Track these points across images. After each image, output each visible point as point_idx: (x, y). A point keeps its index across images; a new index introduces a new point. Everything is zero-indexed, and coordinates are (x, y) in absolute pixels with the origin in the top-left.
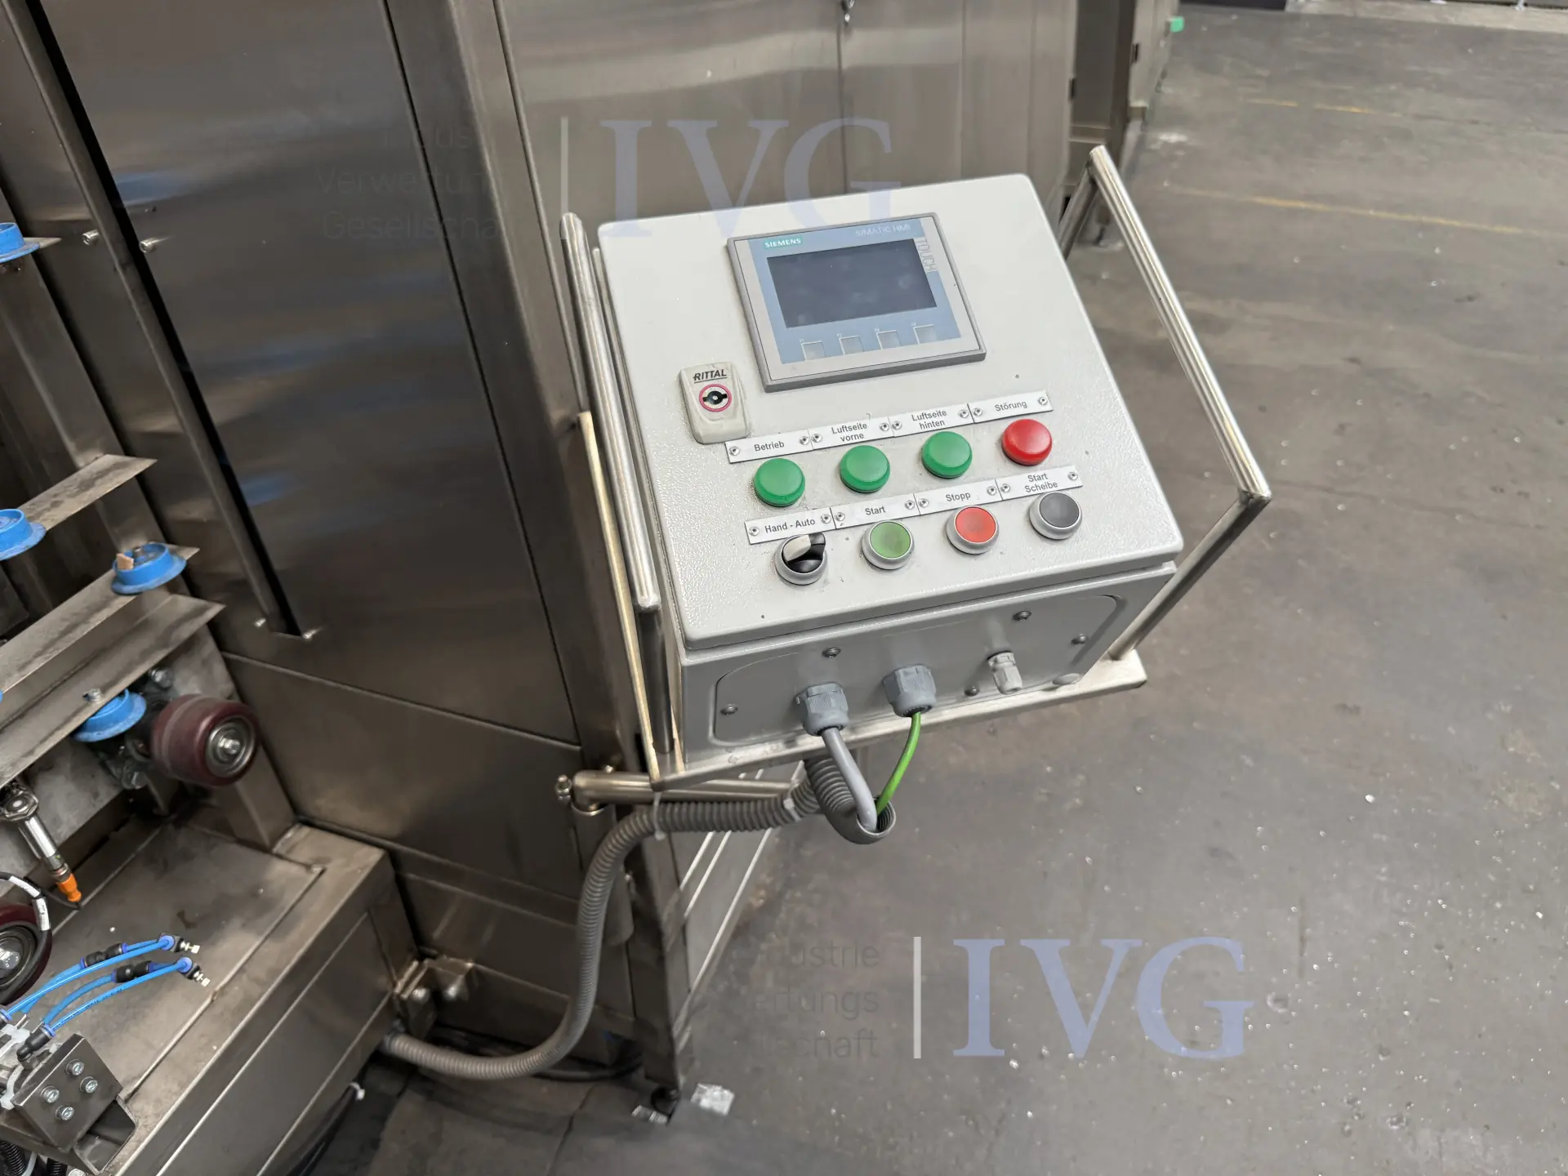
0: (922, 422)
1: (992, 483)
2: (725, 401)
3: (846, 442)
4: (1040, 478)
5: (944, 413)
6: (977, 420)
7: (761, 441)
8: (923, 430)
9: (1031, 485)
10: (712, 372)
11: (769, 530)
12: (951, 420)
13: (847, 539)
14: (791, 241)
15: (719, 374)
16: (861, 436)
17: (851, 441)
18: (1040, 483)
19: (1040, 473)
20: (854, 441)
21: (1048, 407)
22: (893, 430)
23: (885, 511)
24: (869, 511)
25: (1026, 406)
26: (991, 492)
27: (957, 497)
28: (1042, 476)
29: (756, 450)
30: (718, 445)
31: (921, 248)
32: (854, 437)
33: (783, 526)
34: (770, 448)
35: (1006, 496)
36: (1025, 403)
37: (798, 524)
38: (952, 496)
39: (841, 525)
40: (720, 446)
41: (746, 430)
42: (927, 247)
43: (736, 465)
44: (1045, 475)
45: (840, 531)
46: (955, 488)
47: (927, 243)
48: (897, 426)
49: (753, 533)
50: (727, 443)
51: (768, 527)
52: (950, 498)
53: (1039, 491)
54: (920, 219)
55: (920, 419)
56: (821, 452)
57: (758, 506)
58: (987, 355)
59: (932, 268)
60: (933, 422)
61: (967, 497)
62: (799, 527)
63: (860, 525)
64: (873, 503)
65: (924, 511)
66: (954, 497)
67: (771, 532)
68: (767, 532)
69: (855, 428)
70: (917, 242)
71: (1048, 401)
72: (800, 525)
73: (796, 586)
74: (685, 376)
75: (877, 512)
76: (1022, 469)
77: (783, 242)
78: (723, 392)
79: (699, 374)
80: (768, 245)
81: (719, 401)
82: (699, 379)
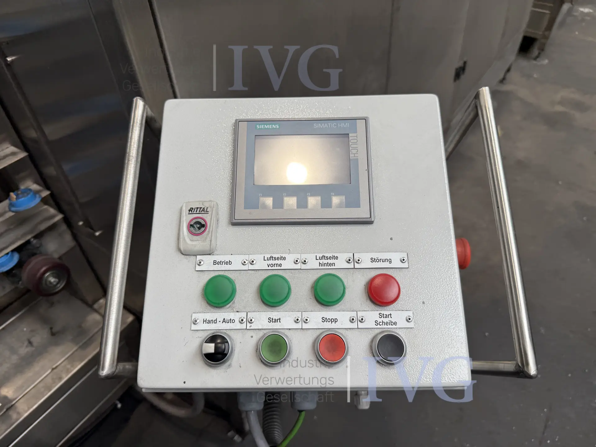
1: (354, 314)
2: (203, 229)
3: (270, 268)
5: (337, 258)
6: (357, 266)
7: (218, 258)
8: (320, 268)
9: (380, 320)
10: (200, 208)
12: (341, 263)
14: (273, 126)
15: (204, 210)
16: (280, 265)
17: (273, 268)
18: (385, 320)
19: (388, 313)
20: (275, 268)
21: (405, 265)
22: (302, 264)
23: (280, 322)
24: (270, 320)
25: (391, 262)
26: (352, 321)
27: (329, 320)
28: (388, 315)
29: (214, 264)
30: (192, 256)
31: (352, 141)
32: (275, 265)
33: (215, 320)
34: (222, 264)
35: (361, 325)
36: (391, 259)
37: (224, 321)
38: (326, 319)
39: (250, 327)
40: (193, 258)
41: (210, 250)
42: (356, 141)
43: (199, 272)
44: (391, 315)
45: (248, 330)
46: (329, 314)
47: (357, 138)
48: (304, 262)
49: (195, 322)
50: (197, 256)
51: (205, 320)
52: (324, 320)
53: (384, 326)
54: (357, 120)
55: (320, 260)
56: (253, 272)
57: (204, 304)
58: (375, 222)
59: (355, 156)
60: (328, 263)
61: (335, 321)
62: (224, 323)
63: (262, 329)
64: (274, 314)
65: (305, 326)
66: (327, 320)
67: (206, 323)
68: (203, 323)
69: (278, 259)
70: (351, 137)
71: (407, 261)
72: (225, 322)
73: (210, 366)
74: (184, 208)
75: (275, 321)
76: (377, 308)
77: (268, 126)
78: (203, 223)
79: (193, 208)
80: (259, 127)
81: (199, 228)
82: (192, 212)
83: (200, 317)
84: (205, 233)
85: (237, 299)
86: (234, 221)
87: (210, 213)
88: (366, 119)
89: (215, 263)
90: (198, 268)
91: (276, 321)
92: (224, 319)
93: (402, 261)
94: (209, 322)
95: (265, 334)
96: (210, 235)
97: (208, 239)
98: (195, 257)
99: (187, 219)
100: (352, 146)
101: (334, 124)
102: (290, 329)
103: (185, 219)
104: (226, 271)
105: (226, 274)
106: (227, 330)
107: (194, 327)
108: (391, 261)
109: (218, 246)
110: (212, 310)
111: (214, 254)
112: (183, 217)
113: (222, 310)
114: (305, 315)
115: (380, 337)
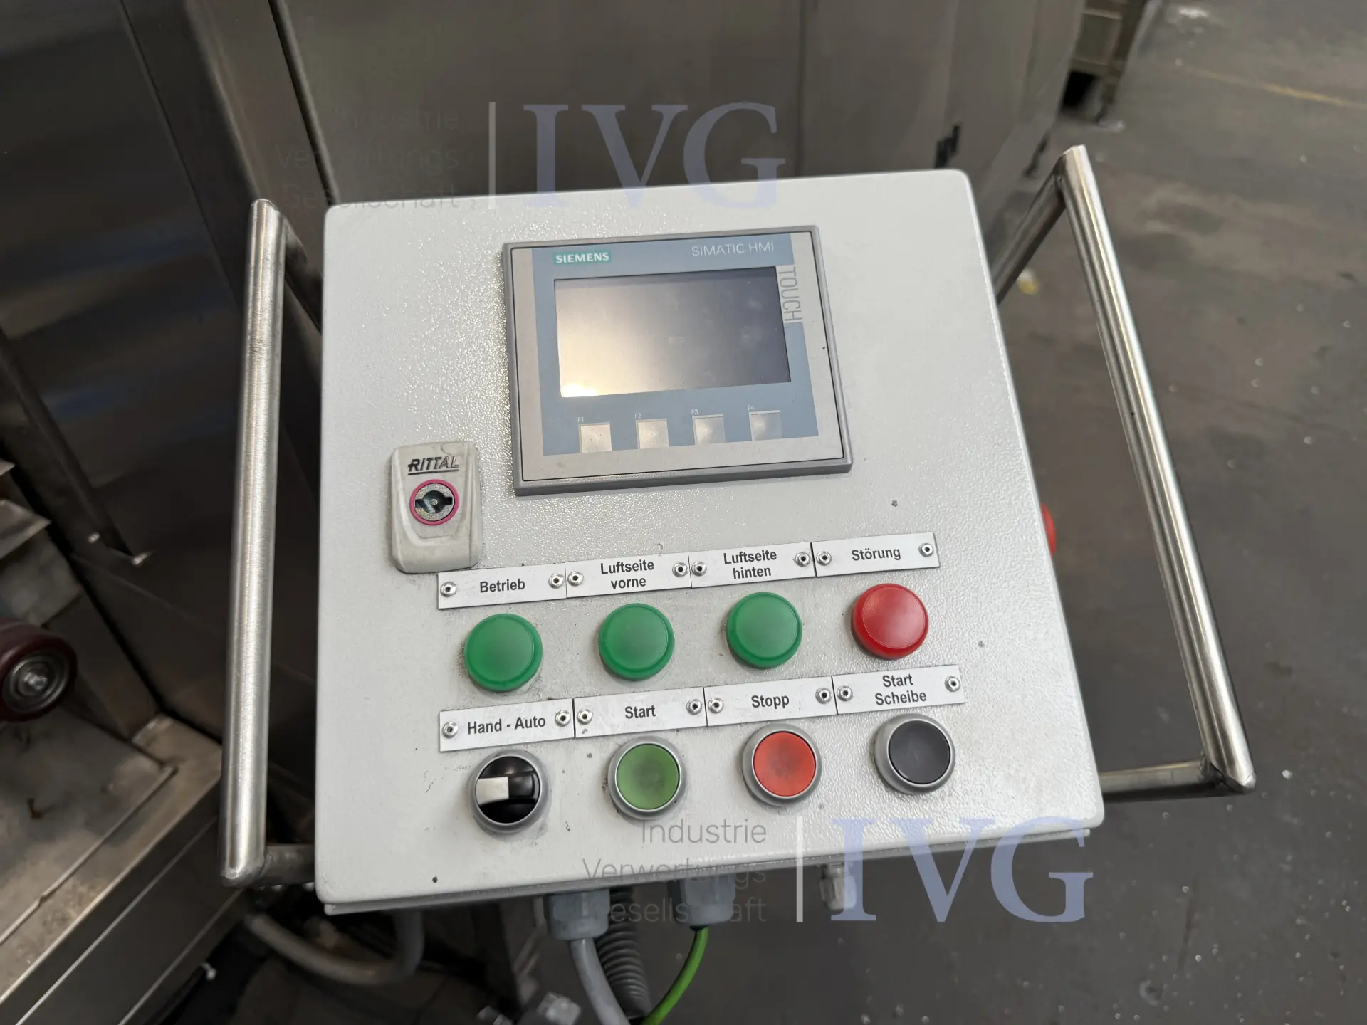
0: (738, 567)
1: (824, 683)
2: (448, 509)
3: (618, 590)
4: (901, 682)
5: (773, 556)
6: (822, 571)
7: (491, 576)
8: (738, 581)
9: (886, 692)
10: (437, 459)
12: (783, 567)
13: (590, 756)
14: (596, 255)
15: (445, 464)
16: (643, 582)
17: (626, 590)
18: (899, 691)
19: (903, 674)
20: (631, 589)
21: (933, 561)
22: (693, 576)
23: (654, 715)
24: (631, 713)
25: (898, 557)
26: (822, 697)
27: (769, 702)
28: (905, 679)
29: (482, 591)
30: (426, 576)
31: (784, 283)
32: (630, 583)
33: (496, 724)
34: (503, 589)
35: (844, 707)
36: (898, 551)
37: (519, 723)
38: (762, 699)
39: (583, 733)
40: (430, 579)
41: (470, 558)
42: (793, 282)
43: (448, 612)
44: (910, 677)
45: (580, 741)
46: (768, 686)
47: (795, 275)
48: (699, 571)
49: (449, 733)
50: (440, 574)
51: (472, 725)
52: (758, 702)
53: (897, 706)
54: (792, 234)
55: (734, 562)
56: (577, 602)
57: (467, 686)
58: (853, 467)
59: (795, 317)
60: (754, 570)
61: (784, 704)
62: (520, 728)
63: (613, 735)
64: (639, 697)
65: (714, 720)
66: (764, 701)
67: (475, 732)
68: (469, 733)
69: (635, 568)
70: (781, 273)
71: (935, 552)
72: (522, 725)
73: (495, 833)
74: (397, 462)
75: (642, 715)
76: (876, 664)
77: (583, 256)
78: (447, 493)
79: (418, 460)
80: (561, 260)
81: (438, 508)
82: (416, 469)
83: (460, 718)
84: (453, 519)
85: (545, 668)
86: (522, 484)
87: (462, 469)
88: (810, 231)
89: (484, 587)
90: (444, 603)
91: (644, 713)
92: (519, 719)
93: (924, 552)
94: (483, 729)
95: (621, 746)
96: (467, 521)
97: (464, 531)
98: (433, 577)
99: (405, 486)
100: (786, 294)
101: (739, 247)
102: (678, 730)
103: (400, 486)
104: (512, 606)
105: (513, 611)
106: (529, 746)
107: (446, 745)
108: (899, 555)
109: (487, 547)
110: (488, 699)
111: (481, 567)
112: (397, 482)
113: (512, 698)
114: (712, 694)
115: (893, 731)
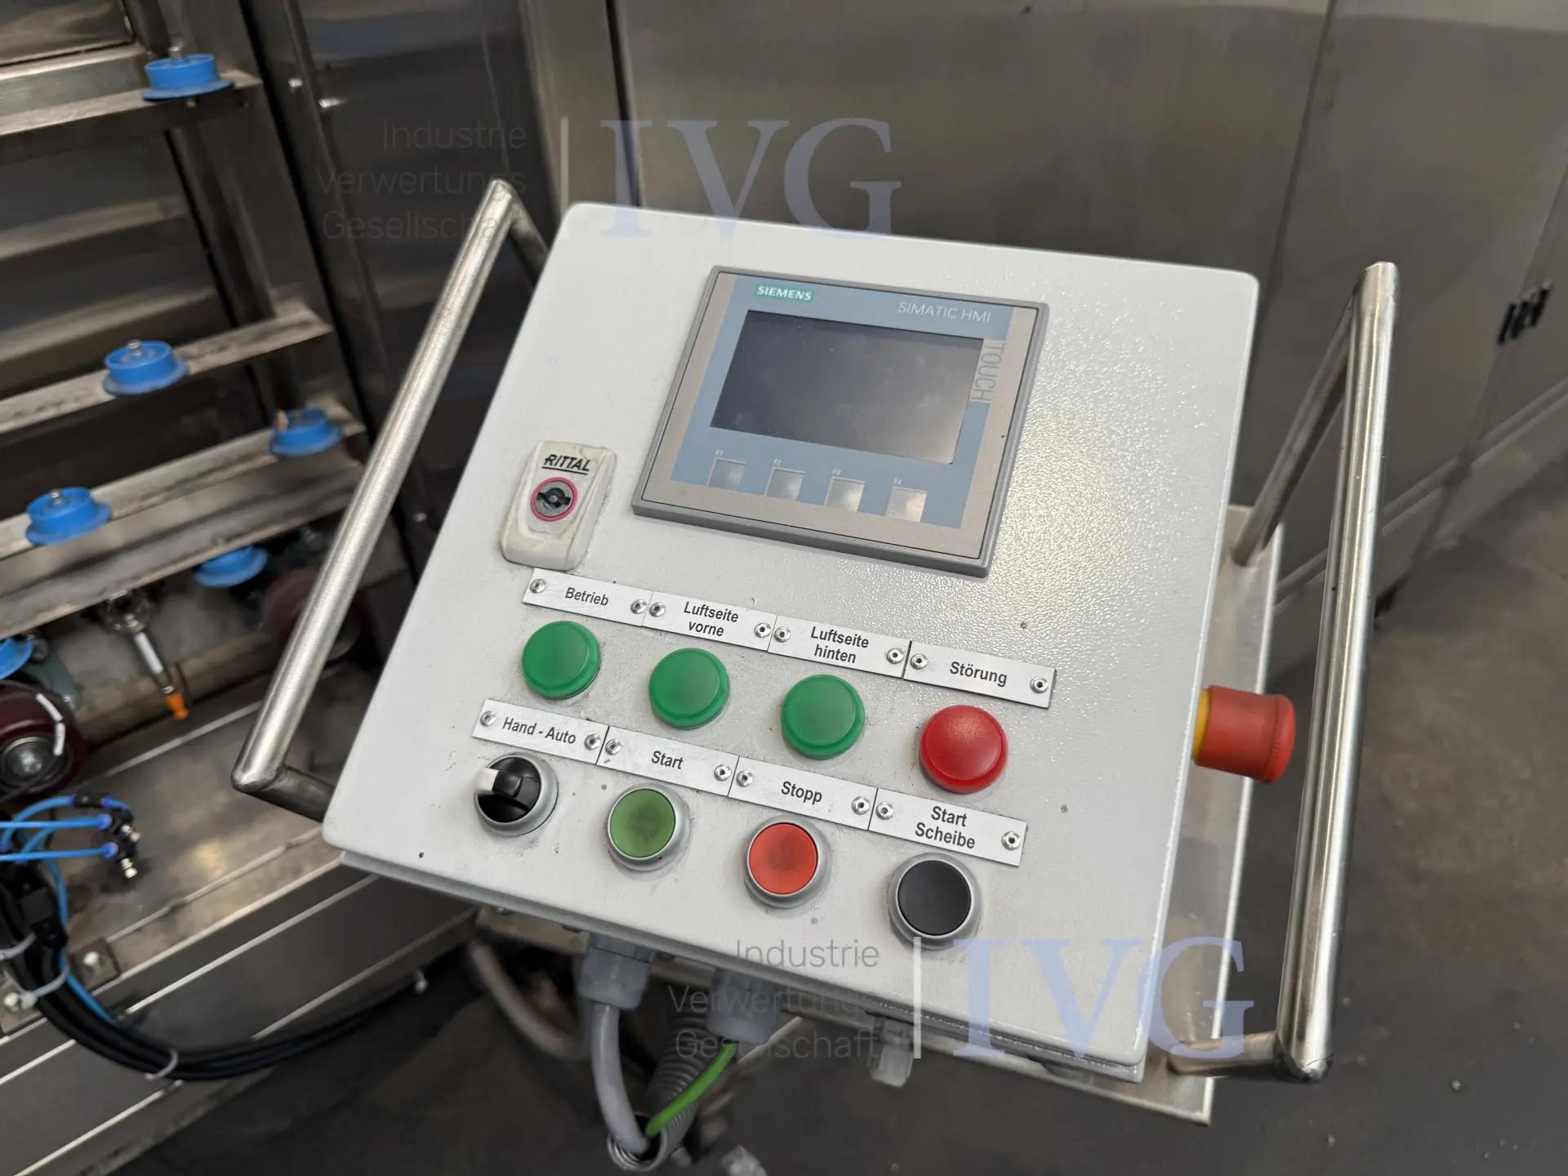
0: (823, 644)
1: (867, 794)
2: (564, 508)
3: (694, 633)
4: (952, 819)
5: (865, 644)
6: (911, 674)
7: (581, 585)
8: (817, 658)
9: (931, 824)
10: (573, 459)
11: (507, 726)
12: (871, 658)
14: (799, 293)
15: (579, 466)
16: (720, 631)
17: (701, 635)
18: (946, 828)
19: (957, 810)
20: (706, 635)
21: (1042, 700)
22: (773, 640)
23: (679, 768)
24: (659, 758)
25: (1003, 684)
26: (858, 808)
27: (800, 793)
28: (958, 817)
29: (567, 597)
30: (525, 568)
31: (985, 358)
32: (708, 629)
33: (530, 727)
34: (586, 600)
35: (877, 825)
36: (1005, 677)
37: (551, 733)
38: (794, 787)
39: (605, 762)
40: (525, 571)
42: (996, 359)
43: (530, 608)
44: (964, 817)
45: (601, 772)
46: (806, 777)
47: (1002, 353)
48: (779, 637)
49: (485, 720)
50: (536, 569)
51: (509, 721)
52: (789, 789)
53: (937, 843)
54: (1015, 308)
55: (821, 639)
56: (651, 634)
57: (519, 682)
58: (990, 572)
59: (985, 397)
60: (838, 652)
61: (815, 800)
62: (550, 737)
63: (633, 774)
64: (672, 746)
65: (737, 792)
66: (795, 790)
67: (509, 729)
68: (504, 727)
69: (719, 615)
70: (986, 347)
71: (1049, 691)
73: (489, 831)
74: (537, 453)
76: (933, 792)
77: (786, 291)
78: (568, 493)
79: (555, 456)
80: (762, 291)
81: (557, 505)
82: (551, 464)
83: (502, 711)
84: (565, 519)
85: (595, 689)
86: (645, 504)
87: (591, 474)
88: (1039, 311)
89: (571, 593)
90: (530, 598)
91: (670, 763)
92: (553, 729)
93: (1037, 688)
94: (517, 728)
96: (575, 524)
97: (569, 534)
98: (529, 571)
99: (537, 476)
100: (983, 370)
101: (952, 311)
102: (698, 791)
103: (532, 474)
104: (589, 619)
105: (588, 625)
106: (552, 758)
107: (480, 731)
110: (533, 701)
111: (573, 573)
112: (529, 471)
114: (746, 766)
115: (916, 863)
